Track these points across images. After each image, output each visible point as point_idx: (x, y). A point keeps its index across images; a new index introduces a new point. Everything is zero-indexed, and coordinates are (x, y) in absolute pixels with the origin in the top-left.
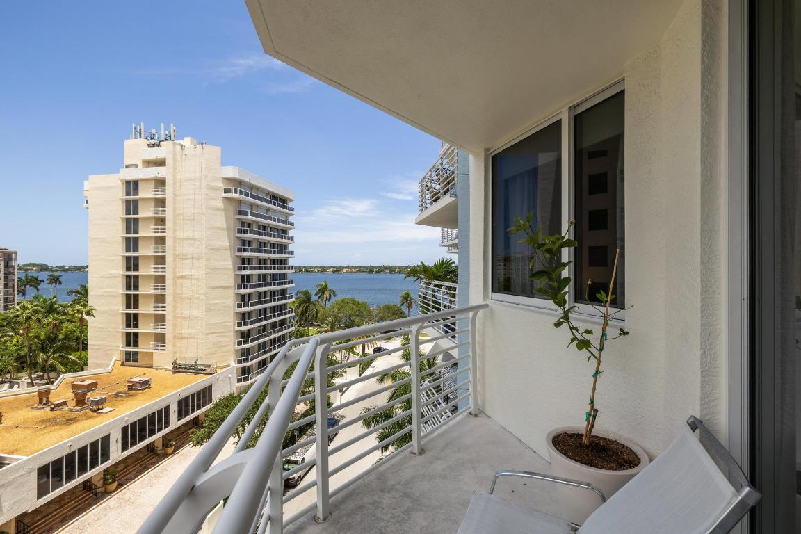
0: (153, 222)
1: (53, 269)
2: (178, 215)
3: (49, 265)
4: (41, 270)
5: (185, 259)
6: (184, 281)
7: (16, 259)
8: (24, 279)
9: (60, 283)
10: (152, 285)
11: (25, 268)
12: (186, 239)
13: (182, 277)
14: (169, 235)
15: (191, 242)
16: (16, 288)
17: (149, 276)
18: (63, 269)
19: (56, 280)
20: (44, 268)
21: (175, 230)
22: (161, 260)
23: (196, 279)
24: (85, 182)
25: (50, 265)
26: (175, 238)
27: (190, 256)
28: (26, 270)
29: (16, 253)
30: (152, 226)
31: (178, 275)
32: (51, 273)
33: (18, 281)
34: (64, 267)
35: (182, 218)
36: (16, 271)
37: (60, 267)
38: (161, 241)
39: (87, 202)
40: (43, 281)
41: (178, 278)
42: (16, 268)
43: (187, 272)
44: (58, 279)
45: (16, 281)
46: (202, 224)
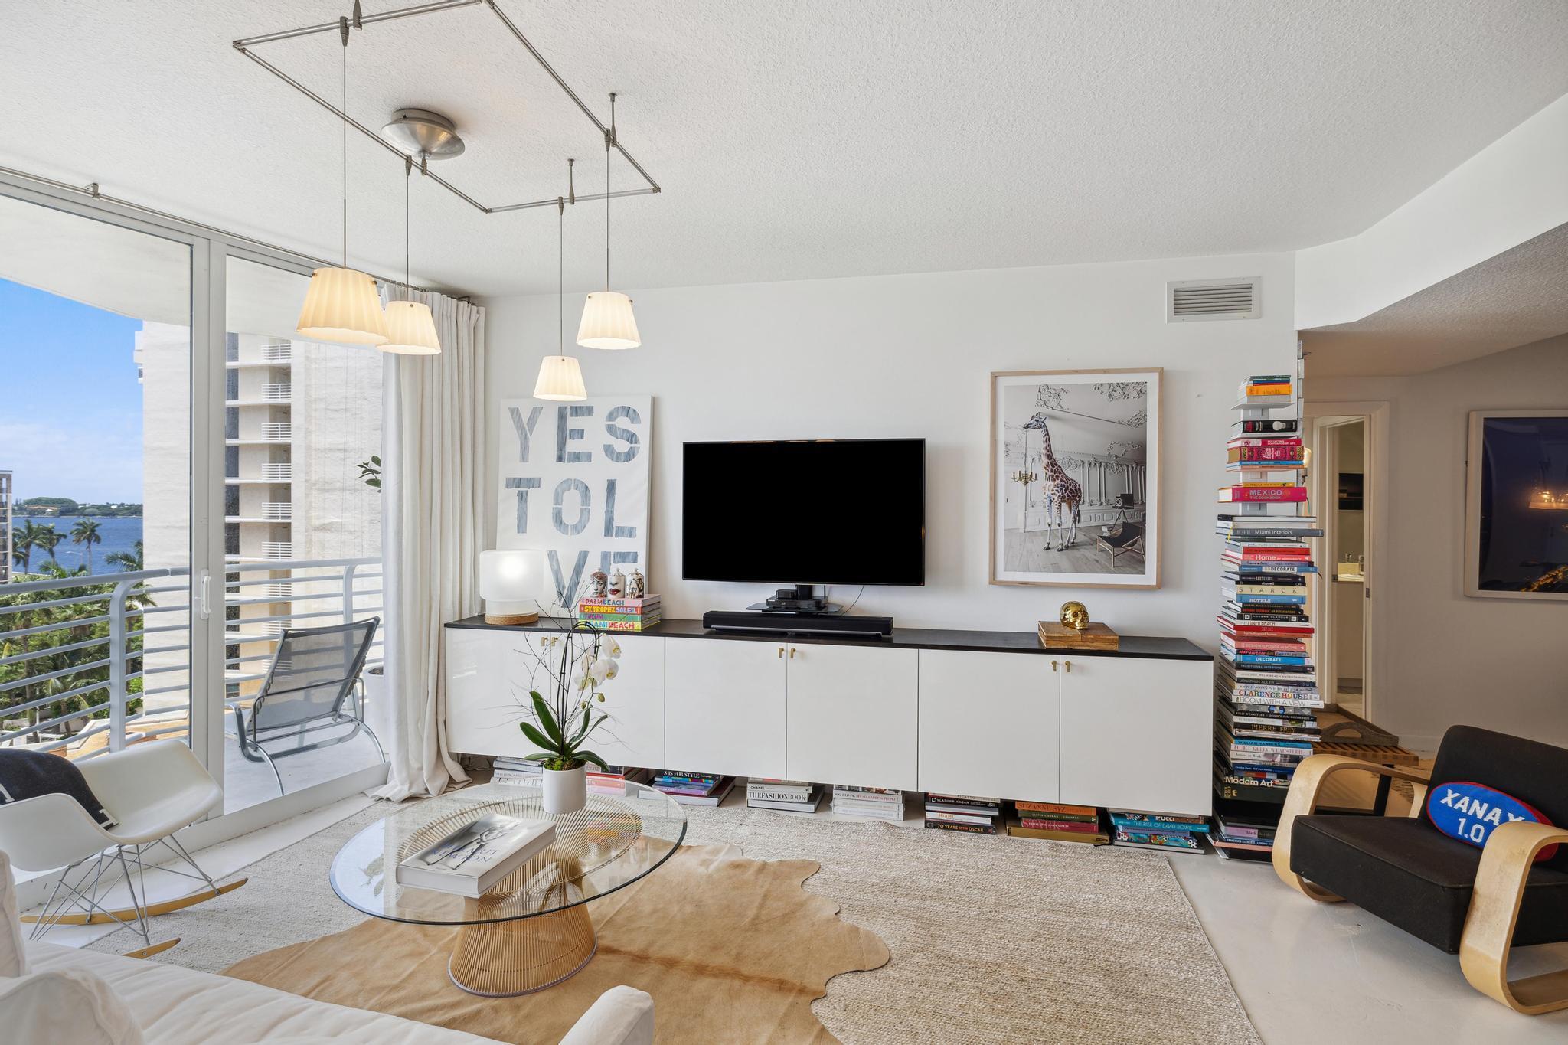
0: (267, 416)
1: (87, 511)
2: (315, 400)
3: (78, 502)
4: (62, 513)
5: (328, 491)
6: (328, 536)
7: (9, 490)
8: (24, 530)
9: (98, 540)
10: (266, 544)
11: (31, 508)
12: (330, 450)
13: (323, 528)
14: (296, 441)
15: (341, 455)
16: (10, 551)
17: (259, 526)
18: (106, 511)
19: (89, 534)
20: (67, 508)
21: (308, 432)
22: (281, 493)
23: (351, 532)
24: (136, 333)
25: (80, 500)
26: (309, 448)
27: (338, 485)
28: (32, 513)
29: (9, 478)
30: (265, 425)
31: (317, 523)
32: (80, 520)
33: (14, 535)
34: (108, 506)
35: (323, 406)
36: (10, 515)
37: (99, 507)
38: (281, 453)
39: (141, 375)
40: (65, 537)
41: (316, 529)
42: (9, 508)
43: (331, 518)
44: (93, 531)
45: (10, 536)
46: (362, 418)
